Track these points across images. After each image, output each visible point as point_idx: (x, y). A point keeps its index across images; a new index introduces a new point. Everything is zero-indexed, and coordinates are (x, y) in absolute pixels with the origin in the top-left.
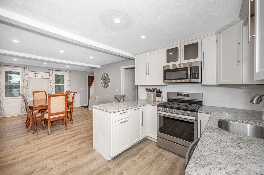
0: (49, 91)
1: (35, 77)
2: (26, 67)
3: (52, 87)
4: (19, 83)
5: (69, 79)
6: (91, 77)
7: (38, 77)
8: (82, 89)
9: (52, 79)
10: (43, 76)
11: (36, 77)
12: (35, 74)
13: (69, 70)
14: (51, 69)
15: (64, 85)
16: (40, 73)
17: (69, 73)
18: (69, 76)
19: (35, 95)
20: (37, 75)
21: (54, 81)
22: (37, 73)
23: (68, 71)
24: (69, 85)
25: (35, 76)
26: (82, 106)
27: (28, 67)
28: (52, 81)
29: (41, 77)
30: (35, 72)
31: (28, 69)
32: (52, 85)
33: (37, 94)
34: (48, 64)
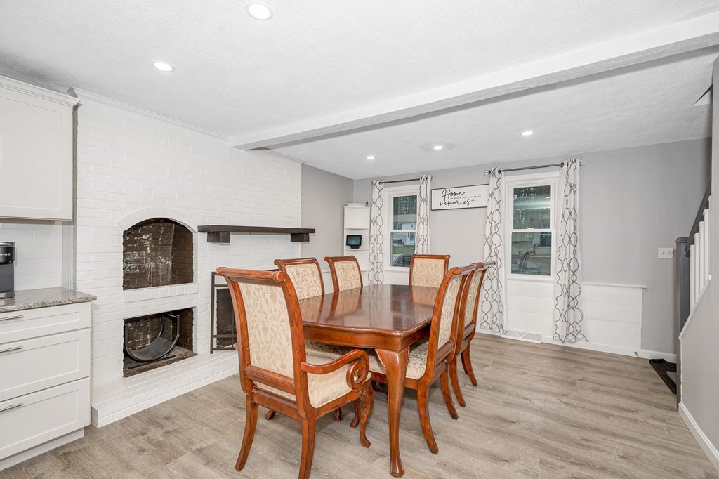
0: (486, 255)
1: (447, 207)
2: (423, 177)
3: (496, 239)
7: (456, 206)
8: (664, 252)
9: (494, 209)
10: (470, 199)
11: (451, 206)
12: (447, 196)
14: (493, 169)
15: (550, 234)
16: (462, 190)
20: (452, 199)
22: (453, 191)
25: (449, 203)
27: (429, 178)
28: (496, 215)
29: (465, 206)
30: (448, 190)
31: (429, 181)
32: (493, 231)
33: (421, 265)
34: (449, 146)
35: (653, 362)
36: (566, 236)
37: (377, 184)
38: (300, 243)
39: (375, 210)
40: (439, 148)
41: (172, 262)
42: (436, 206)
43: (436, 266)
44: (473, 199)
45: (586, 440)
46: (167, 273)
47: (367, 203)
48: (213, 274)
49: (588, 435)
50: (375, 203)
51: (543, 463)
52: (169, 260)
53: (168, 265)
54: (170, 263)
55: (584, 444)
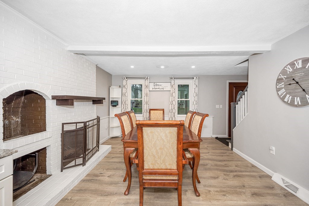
0: (170, 108)
2: (147, 77)
3: (174, 102)
4: (142, 98)
5: (197, 89)
6: (235, 86)
7: (159, 90)
8: (217, 106)
9: (173, 92)
12: (155, 86)
13: (196, 76)
14: (173, 77)
15: (189, 100)
16: (161, 84)
17: (196, 81)
18: (197, 86)
19: (151, 114)
20: (157, 87)
21: (176, 94)
22: (157, 84)
23: (195, 78)
24: (196, 100)
25: (156, 89)
26: (217, 138)
27: (149, 78)
28: (174, 94)
29: (162, 90)
30: (156, 83)
31: (149, 79)
32: (173, 100)
33: (154, 113)
34: (166, 67)
35: (216, 138)
36: (195, 101)
37: (125, 78)
38: (96, 105)
39: (124, 90)
40: (162, 67)
41: (22, 119)
42: (151, 89)
43: (160, 113)
44: (165, 87)
45: (226, 164)
46: (17, 127)
47: (120, 86)
48: (63, 124)
49: (225, 163)
50: (124, 86)
51: (224, 175)
52: (18, 118)
53: (18, 121)
54: (19, 120)
55: (226, 166)
